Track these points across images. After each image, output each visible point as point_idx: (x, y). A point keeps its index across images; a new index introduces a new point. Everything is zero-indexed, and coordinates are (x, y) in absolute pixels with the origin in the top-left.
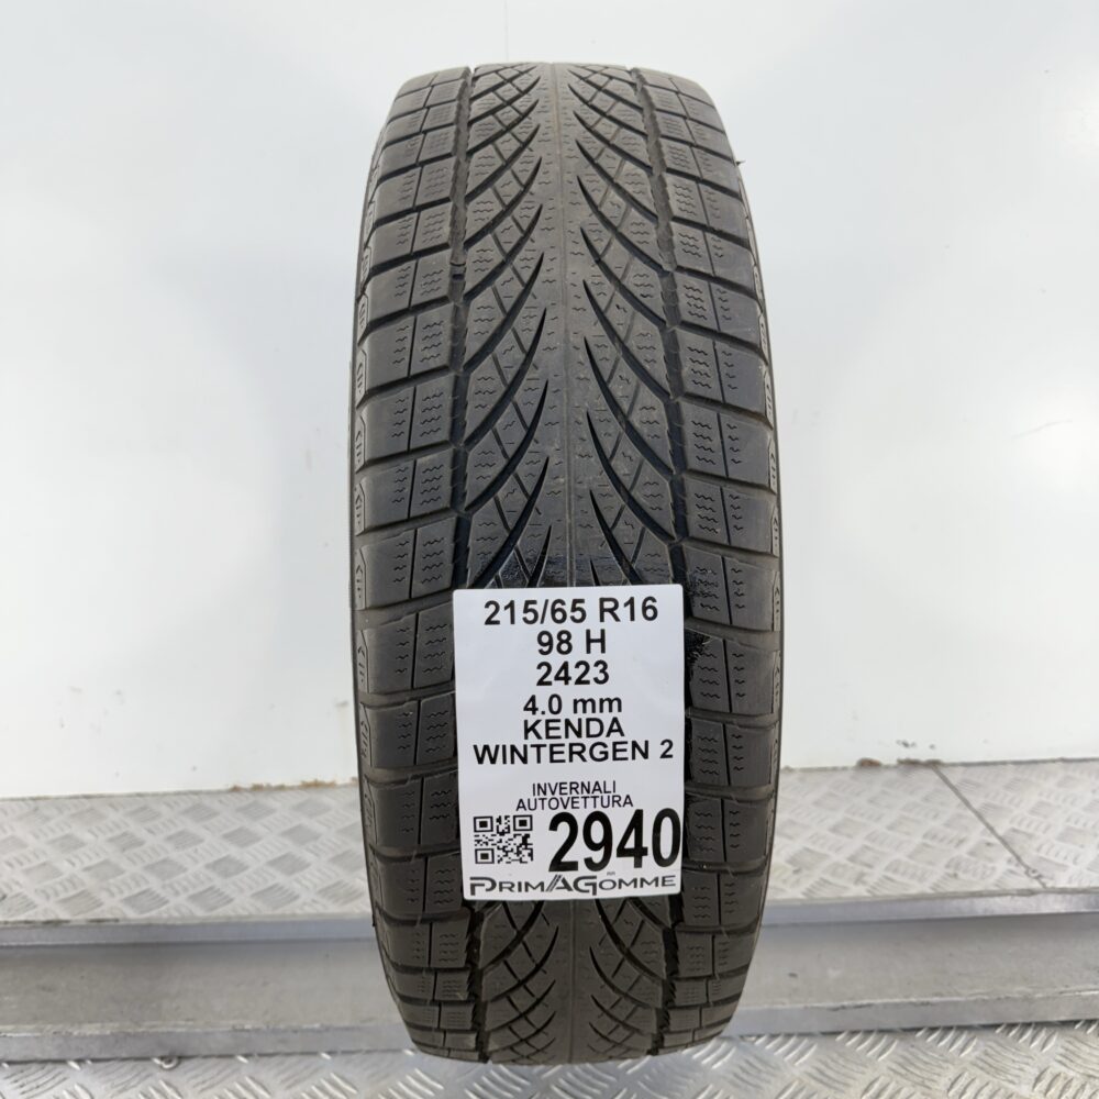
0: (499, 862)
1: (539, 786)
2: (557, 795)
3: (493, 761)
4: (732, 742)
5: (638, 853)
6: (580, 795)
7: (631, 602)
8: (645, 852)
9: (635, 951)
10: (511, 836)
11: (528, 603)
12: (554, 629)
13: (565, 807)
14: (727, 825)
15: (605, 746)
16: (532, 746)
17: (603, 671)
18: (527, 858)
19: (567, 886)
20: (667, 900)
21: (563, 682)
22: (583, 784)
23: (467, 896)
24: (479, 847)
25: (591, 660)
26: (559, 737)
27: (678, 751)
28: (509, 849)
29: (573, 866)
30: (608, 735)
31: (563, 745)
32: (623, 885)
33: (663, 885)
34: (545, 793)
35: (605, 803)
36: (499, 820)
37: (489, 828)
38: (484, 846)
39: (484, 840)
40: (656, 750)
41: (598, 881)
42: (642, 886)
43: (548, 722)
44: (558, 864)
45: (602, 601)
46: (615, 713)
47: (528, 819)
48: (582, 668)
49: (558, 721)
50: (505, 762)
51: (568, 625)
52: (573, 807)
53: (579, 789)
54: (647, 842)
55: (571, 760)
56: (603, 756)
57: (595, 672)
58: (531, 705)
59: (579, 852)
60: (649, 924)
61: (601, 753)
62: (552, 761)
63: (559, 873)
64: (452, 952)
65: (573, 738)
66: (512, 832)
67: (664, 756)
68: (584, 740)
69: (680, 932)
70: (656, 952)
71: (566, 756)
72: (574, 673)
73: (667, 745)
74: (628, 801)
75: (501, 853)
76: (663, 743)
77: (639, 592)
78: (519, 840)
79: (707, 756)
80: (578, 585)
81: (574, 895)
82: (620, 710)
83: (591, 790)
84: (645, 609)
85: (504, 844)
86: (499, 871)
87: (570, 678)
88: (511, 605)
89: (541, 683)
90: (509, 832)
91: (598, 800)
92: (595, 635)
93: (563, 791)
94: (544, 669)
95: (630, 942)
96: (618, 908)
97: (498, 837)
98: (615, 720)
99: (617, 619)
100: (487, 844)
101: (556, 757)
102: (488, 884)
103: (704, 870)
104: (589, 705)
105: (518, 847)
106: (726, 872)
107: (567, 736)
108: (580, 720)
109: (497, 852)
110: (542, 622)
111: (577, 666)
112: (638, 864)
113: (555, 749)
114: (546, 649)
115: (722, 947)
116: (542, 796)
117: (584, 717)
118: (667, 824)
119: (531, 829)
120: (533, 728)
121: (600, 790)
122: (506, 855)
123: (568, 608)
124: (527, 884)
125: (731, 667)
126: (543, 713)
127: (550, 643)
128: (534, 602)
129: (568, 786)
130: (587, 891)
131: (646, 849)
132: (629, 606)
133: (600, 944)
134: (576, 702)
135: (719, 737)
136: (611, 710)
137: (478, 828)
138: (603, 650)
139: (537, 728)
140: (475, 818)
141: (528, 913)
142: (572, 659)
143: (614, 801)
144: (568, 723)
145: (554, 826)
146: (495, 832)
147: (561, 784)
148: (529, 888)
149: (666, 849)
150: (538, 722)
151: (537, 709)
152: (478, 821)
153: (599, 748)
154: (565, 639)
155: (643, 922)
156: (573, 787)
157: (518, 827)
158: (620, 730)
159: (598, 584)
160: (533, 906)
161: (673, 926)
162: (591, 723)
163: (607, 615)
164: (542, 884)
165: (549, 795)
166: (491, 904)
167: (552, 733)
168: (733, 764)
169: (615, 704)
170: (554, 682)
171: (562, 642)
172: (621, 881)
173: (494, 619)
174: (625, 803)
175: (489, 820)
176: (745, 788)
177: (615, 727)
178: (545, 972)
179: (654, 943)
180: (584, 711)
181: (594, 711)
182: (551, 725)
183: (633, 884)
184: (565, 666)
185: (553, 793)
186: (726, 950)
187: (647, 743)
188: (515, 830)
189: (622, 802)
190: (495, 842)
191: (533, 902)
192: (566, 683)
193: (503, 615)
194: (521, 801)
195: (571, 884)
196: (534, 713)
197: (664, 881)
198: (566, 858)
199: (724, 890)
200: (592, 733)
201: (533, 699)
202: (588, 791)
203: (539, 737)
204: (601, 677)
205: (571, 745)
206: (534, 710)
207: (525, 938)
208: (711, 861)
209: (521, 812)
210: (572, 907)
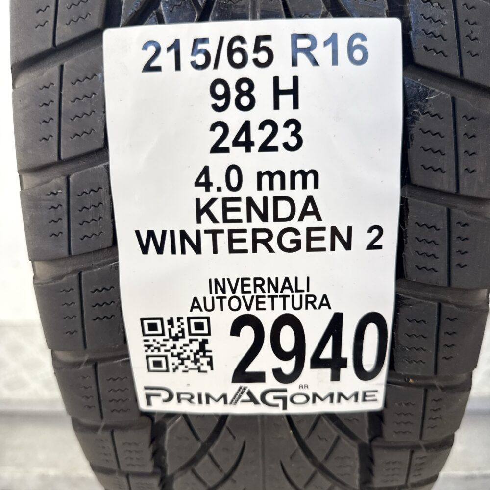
0: (174, 370)
1: (216, 281)
2: (238, 293)
3: (160, 250)
4: (457, 231)
5: (336, 364)
6: (267, 294)
7: (333, 40)
8: (344, 363)
9: (329, 466)
10: (186, 341)
11: (196, 42)
12: (232, 76)
13: (249, 308)
14: (442, 333)
15: (297, 232)
16: (207, 232)
17: (294, 134)
18: (205, 367)
19: (253, 399)
20: (366, 416)
21: (243, 148)
22: (269, 280)
23: (143, 406)
24: (149, 353)
25: (280, 118)
26: (240, 221)
27: (390, 240)
28: (184, 356)
29: (259, 377)
30: (301, 219)
31: (244, 231)
32: (317, 399)
33: (364, 400)
34: (224, 291)
35: (297, 305)
36: (171, 322)
37: (160, 331)
38: (156, 353)
39: (156, 345)
40: (361, 239)
41: (288, 395)
42: (339, 401)
43: (225, 200)
44: (241, 374)
45: (296, 37)
46: (310, 190)
47: (205, 321)
48: (269, 129)
49: (238, 199)
50: (174, 252)
51: (250, 70)
52: (258, 309)
53: (265, 287)
54: (347, 351)
55: (255, 250)
56: (294, 245)
57: (284, 135)
58: (204, 180)
59: (266, 361)
60: (345, 440)
61: (292, 241)
62: (231, 251)
63: (244, 385)
64: (138, 459)
65: (257, 222)
66: (188, 337)
67: (371, 247)
68: (271, 225)
69: (378, 447)
70: (351, 466)
71: (248, 245)
72: (258, 136)
73: (376, 232)
74: (325, 302)
75: (177, 361)
76: (370, 231)
77: (344, 27)
78: (195, 346)
79: (424, 248)
80: (263, 17)
81: (262, 409)
82: (316, 186)
83: (280, 289)
84: (351, 49)
85: (178, 350)
86: (176, 381)
87: (253, 144)
88: (176, 46)
89: (215, 149)
90: (183, 337)
91: (289, 301)
92: (286, 84)
93: (246, 289)
94: (220, 131)
95: (324, 456)
96: (312, 424)
97: (171, 343)
98: (310, 199)
99: (315, 63)
100: (159, 350)
101: (237, 246)
102: (165, 395)
103: (409, 385)
104: (277, 179)
105: (195, 355)
106: (433, 386)
107: (249, 220)
108: (265, 199)
109: (171, 360)
110: (216, 66)
111: (262, 127)
112: (335, 377)
113: (236, 236)
114: (221, 103)
115: (419, 461)
116: (220, 294)
117: (271, 195)
118: (372, 330)
119: (209, 334)
120: (207, 209)
121: (290, 287)
122: (182, 363)
123: (249, 47)
124: (208, 396)
125: (461, 133)
126: (219, 189)
127: (227, 95)
128: (205, 40)
129: (251, 282)
130: (277, 406)
131: (345, 360)
132: (330, 46)
133: (291, 458)
134: (260, 175)
135: (442, 224)
136: (304, 186)
137: (147, 332)
138: (296, 106)
139: (211, 208)
140: (142, 320)
141: (212, 426)
142: (255, 117)
143: (307, 302)
144: (250, 202)
145: (235, 331)
146: (167, 336)
147: (243, 279)
148: (211, 400)
149: (369, 361)
150: (213, 200)
151: (211, 184)
152: (146, 323)
153: (290, 236)
154: (247, 88)
155: (338, 438)
156: (258, 283)
157: (193, 331)
158: (316, 213)
159: (288, 16)
160: (217, 420)
161: (371, 441)
162: (280, 203)
163: (301, 57)
164: (224, 396)
165: (229, 293)
166: (171, 416)
167: (231, 215)
168: (455, 259)
169: (310, 178)
170: (232, 149)
171: (241, 93)
172: (315, 396)
173: (154, 64)
174: (322, 304)
175: (158, 322)
176: (466, 291)
177: (310, 208)
178: (234, 481)
179: (349, 458)
180: (271, 187)
181: (283, 187)
182: (230, 205)
183: (329, 399)
184: (246, 127)
185: (234, 291)
186: (423, 463)
187: (350, 229)
188: (190, 334)
189: (317, 304)
190: (168, 348)
191: (216, 415)
192: (248, 150)
193: (166, 60)
194: (195, 299)
195: (258, 397)
196: (208, 190)
197: (364, 395)
198: (251, 368)
199: (430, 405)
200: (280, 216)
201: (206, 171)
202: (276, 290)
203: (215, 221)
204: (293, 142)
205: (255, 231)
206: (208, 185)
207: (211, 450)
208: (419, 374)
209: (196, 313)
210: (259, 421)
